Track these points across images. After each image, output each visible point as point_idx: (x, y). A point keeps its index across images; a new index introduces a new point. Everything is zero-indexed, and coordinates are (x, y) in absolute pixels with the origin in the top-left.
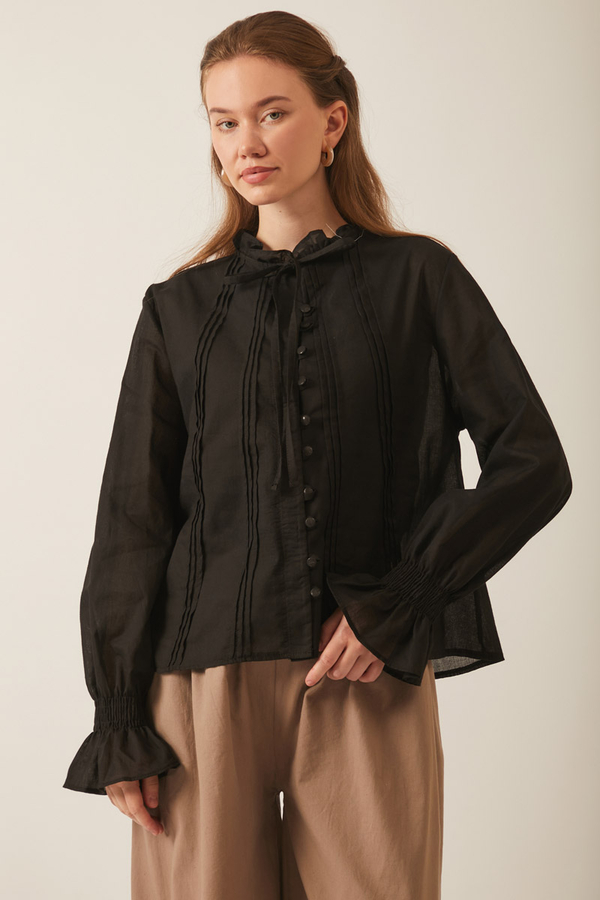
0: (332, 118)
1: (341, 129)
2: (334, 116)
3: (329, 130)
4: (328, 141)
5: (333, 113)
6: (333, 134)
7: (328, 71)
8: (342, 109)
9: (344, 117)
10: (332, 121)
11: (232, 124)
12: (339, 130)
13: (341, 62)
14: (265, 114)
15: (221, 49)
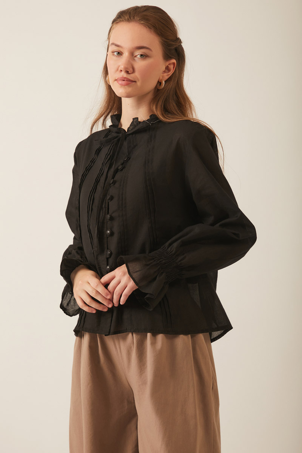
0: (168, 66)
1: (171, 73)
2: (169, 66)
3: (164, 72)
4: (163, 77)
5: (169, 64)
6: (166, 74)
7: (174, 43)
8: (174, 64)
9: (174, 68)
10: (167, 69)
11: (120, 54)
12: (169, 73)
13: (180, 42)
14: (137, 54)
15: (126, 16)
